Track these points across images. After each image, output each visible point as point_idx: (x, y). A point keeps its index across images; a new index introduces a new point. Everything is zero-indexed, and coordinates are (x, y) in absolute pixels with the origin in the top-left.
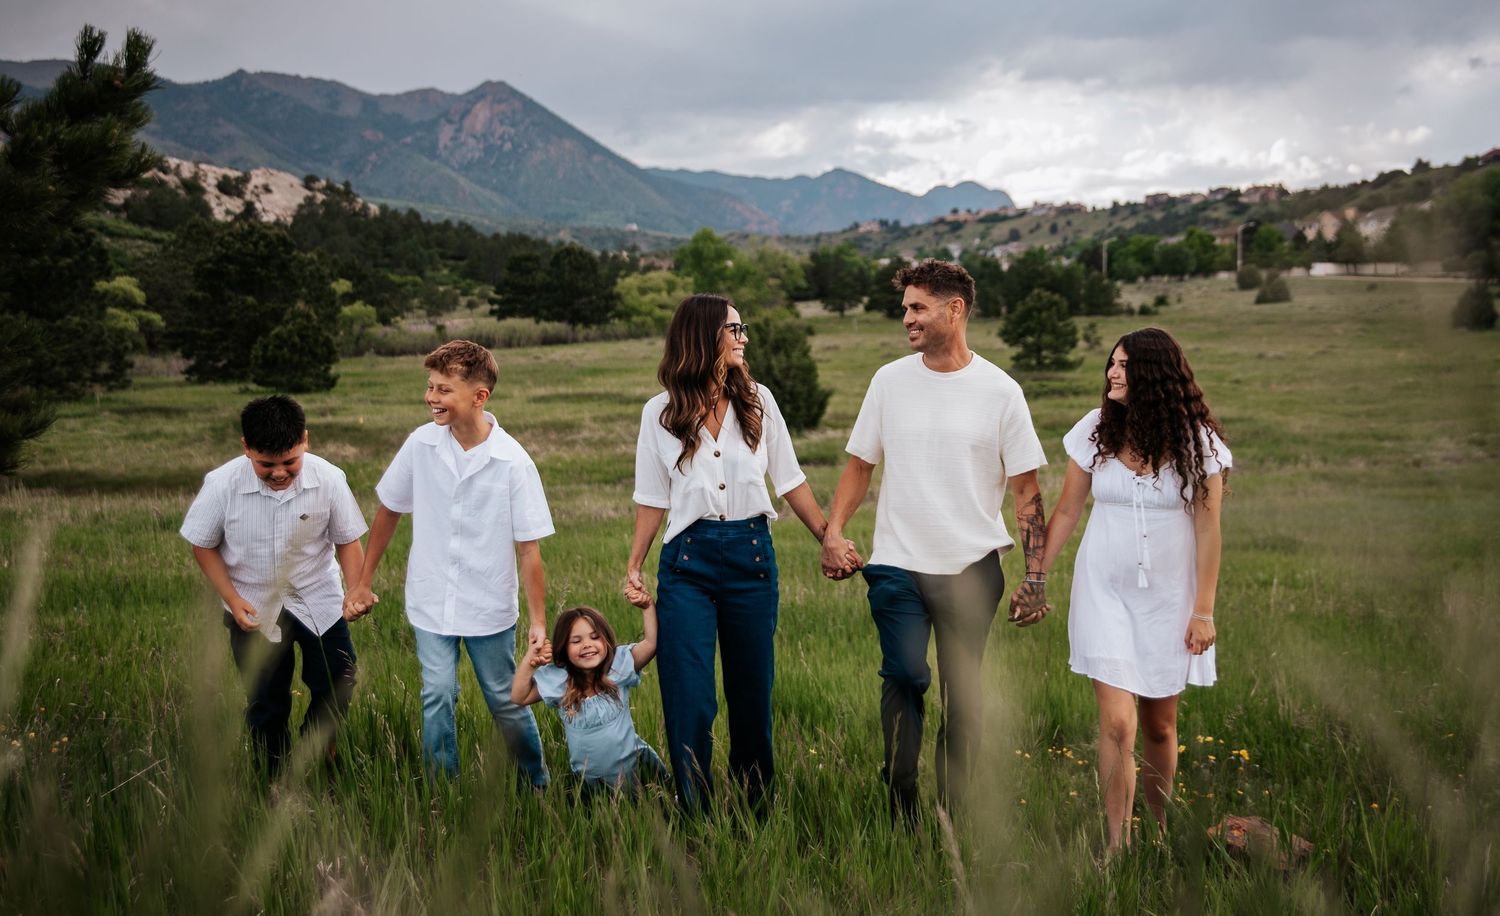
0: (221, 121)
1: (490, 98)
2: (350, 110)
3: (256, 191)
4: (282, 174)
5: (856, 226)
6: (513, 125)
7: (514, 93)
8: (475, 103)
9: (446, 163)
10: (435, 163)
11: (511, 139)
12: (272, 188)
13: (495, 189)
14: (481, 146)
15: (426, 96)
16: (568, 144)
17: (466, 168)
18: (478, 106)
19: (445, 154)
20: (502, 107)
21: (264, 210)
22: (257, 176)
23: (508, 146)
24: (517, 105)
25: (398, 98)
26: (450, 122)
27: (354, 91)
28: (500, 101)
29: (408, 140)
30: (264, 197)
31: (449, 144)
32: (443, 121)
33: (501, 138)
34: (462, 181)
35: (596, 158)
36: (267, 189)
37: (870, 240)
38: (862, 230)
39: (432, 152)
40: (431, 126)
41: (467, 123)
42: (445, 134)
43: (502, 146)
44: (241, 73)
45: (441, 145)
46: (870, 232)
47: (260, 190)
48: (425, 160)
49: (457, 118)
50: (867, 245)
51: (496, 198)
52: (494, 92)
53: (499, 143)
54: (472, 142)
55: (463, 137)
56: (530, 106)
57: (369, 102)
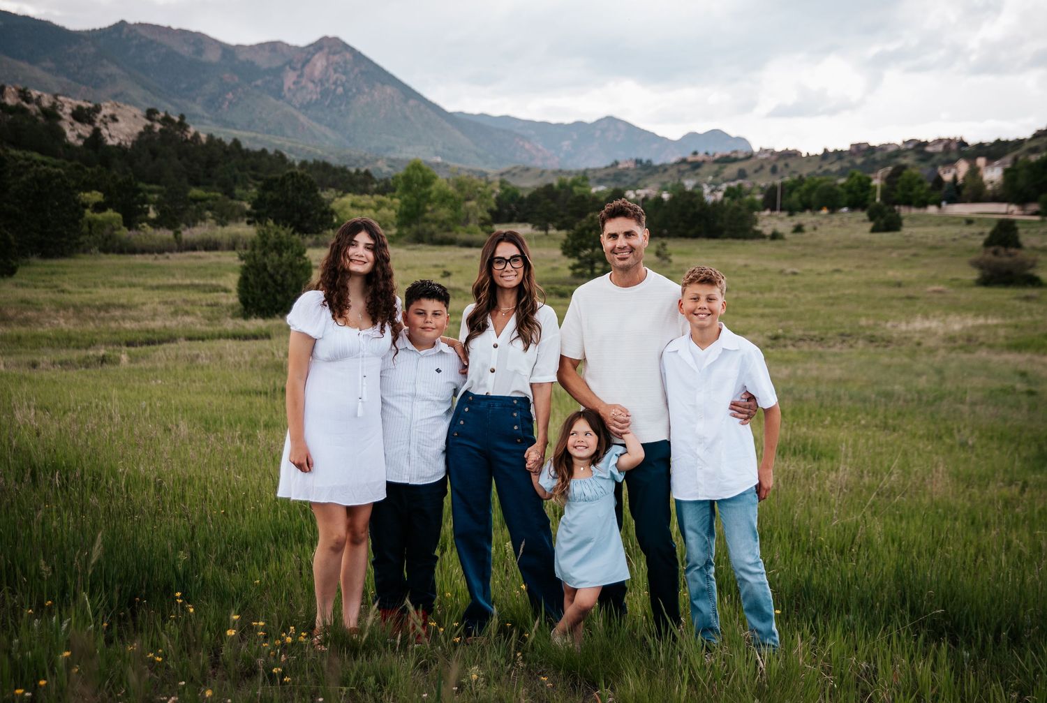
0: (105, 62)
1: (326, 50)
2: (213, 56)
3: (104, 119)
4: (128, 107)
5: (617, 163)
6: (345, 73)
7: (346, 47)
8: (313, 54)
9: (289, 102)
10: (280, 102)
11: (343, 85)
12: (119, 118)
13: (329, 125)
14: (318, 89)
15: (274, 47)
16: (389, 90)
17: (305, 107)
18: (317, 56)
19: (288, 95)
20: (336, 58)
21: (110, 135)
22: (106, 107)
23: (340, 90)
24: (348, 56)
25: (251, 47)
26: (294, 69)
27: (216, 42)
28: (335, 53)
29: (259, 82)
30: (111, 125)
31: (292, 87)
32: (287, 68)
33: (335, 83)
34: (302, 118)
35: (412, 102)
36: (114, 119)
37: (627, 175)
38: (620, 166)
39: (278, 94)
40: (278, 72)
41: (307, 70)
42: (290, 78)
43: (335, 90)
44: (122, 23)
45: (286, 88)
46: (628, 169)
47: (108, 119)
48: (272, 100)
49: (299, 66)
50: (625, 179)
51: (329, 132)
52: (330, 46)
53: (333, 87)
54: (311, 85)
55: (304, 81)
56: (358, 57)
57: (228, 51)
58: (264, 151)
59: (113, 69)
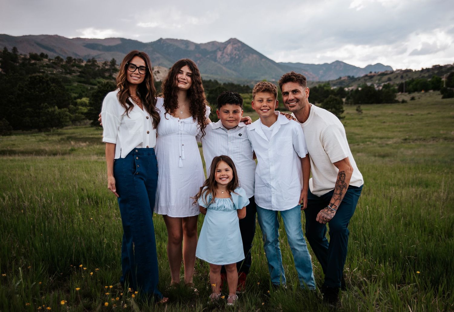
0: (155, 53)
1: (232, 43)
2: (192, 48)
3: (155, 73)
4: (163, 68)
5: (340, 78)
6: (239, 51)
7: (239, 41)
8: (227, 45)
9: (219, 63)
10: (216, 63)
11: (238, 55)
12: (160, 72)
13: (234, 70)
14: (229, 57)
15: (213, 43)
16: (255, 56)
17: (225, 64)
18: (228, 46)
19: (219, 60)
20: (235, 46)
21: (157, 78)
22: (156, 68)
23: (237, 57)
24: (240, 45)
25: (205, 44)
26: (220, 50)
27: (193, 43)
28: (235, 44)
29: (208, 56)
30: (157, 74)
31: (220, 57)
32: (218, 50)
33: (235, 55)
34: (224, 68)
35: (263, 60)
36: (158, 72)
37: (344, 82)
38: (342, 79)
39: (215, 60)
40: (215, 52)
41: (225, 51)
42: (219, 54)
43: (235, 57)
44: (161, 39)
45: (218, 57)
46: (345, 80)
47: (156, 72)
48: (213, 62)
49: (222, 49)
50: (344, 84)
51: (234, 73)
52: (233, 41)
53: (234, 56)
54: (227, 56)
55: (224, 55)
56: (243, 45)
57: (197, 46)
58: (210, 81)
59: (158, 55)
